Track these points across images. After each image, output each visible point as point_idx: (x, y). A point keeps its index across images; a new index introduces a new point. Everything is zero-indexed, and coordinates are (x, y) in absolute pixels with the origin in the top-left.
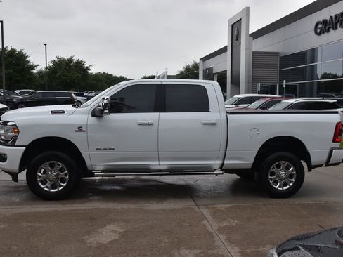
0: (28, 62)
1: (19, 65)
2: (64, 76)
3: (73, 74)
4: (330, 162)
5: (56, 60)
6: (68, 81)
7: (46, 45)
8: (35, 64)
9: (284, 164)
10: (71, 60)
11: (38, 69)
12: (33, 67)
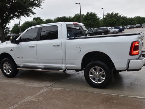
0: (97, 17)
1: (93, 18)
2: (109, 21)
3: (113, 19)
4: (129, 69)
5: (107, 14)
6: (111, 23)
7: (103, 9)
8: (99, 17)
9: (98, 68)
10: (112, 14)
11: (100, 19)
12: (99, 19)
